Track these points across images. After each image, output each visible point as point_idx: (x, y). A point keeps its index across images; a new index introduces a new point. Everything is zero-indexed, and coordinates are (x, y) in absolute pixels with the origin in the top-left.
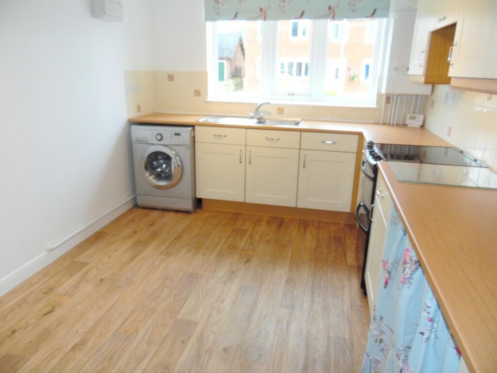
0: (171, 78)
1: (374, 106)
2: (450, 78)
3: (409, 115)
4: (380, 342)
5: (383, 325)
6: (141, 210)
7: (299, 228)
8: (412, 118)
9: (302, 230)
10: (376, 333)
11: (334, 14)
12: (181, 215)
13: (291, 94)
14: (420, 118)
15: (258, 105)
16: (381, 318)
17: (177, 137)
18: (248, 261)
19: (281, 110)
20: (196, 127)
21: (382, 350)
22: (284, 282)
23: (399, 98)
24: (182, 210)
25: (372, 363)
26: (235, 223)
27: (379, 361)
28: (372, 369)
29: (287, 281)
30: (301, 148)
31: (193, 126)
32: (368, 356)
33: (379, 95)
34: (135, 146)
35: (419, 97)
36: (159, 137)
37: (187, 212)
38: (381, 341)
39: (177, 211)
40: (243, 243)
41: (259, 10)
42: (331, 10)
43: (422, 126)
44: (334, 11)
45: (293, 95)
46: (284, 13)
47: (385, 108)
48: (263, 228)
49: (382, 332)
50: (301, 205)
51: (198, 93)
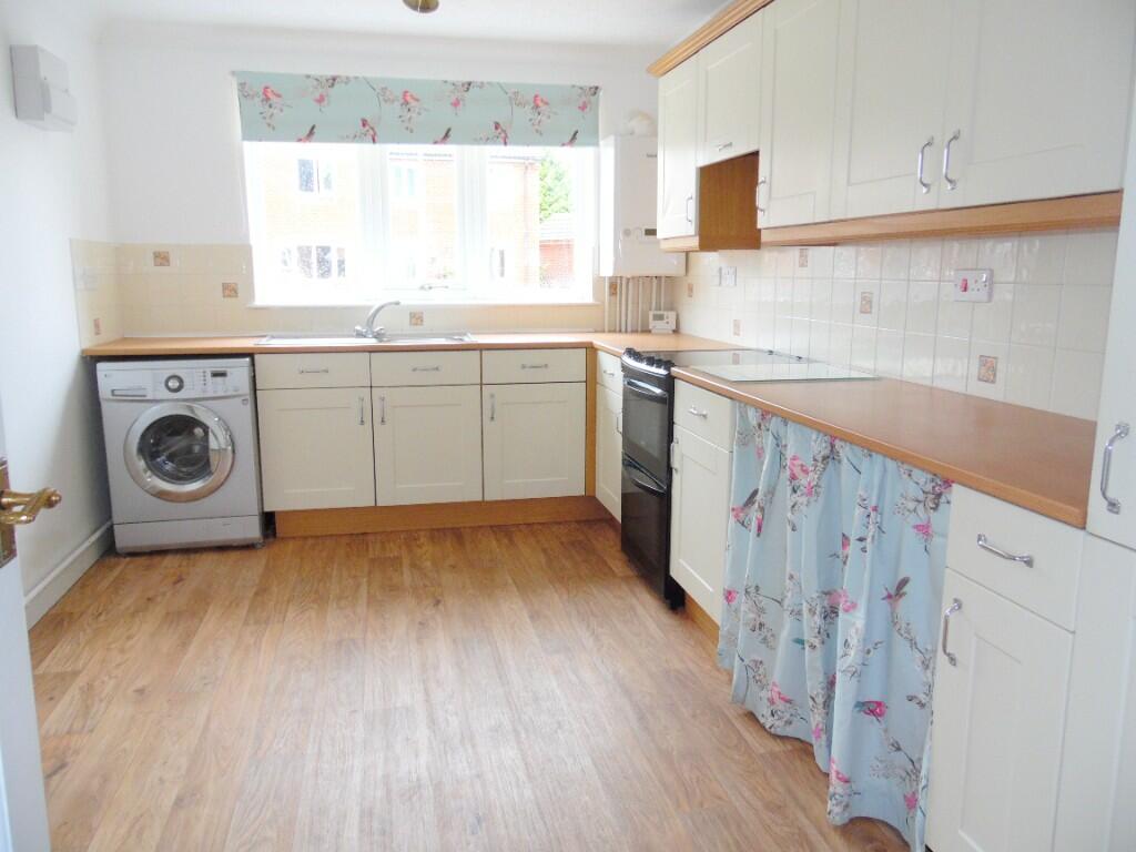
0: (162, 258)
1: (589, 299)
2: (760, 230)
3: (651, 314)
4: (760, 629)
5: (761, 598)
6: (128, 559)
7: (498, 540)
8: (660, 318)
9: (506, 541)
10: (752, 616)
11: (506, 137)
12: (234, 555)
13: (427, 287)
14: (671, 316)
15: (372, 311)
16: (757, 588)
17: (219, 379)
18: (438, 603)
19: (416, 317)
20: (256, 357)
21: (765, 639)
22: (528, 620)
23: (631, 284)
24: (235, 544)
25: (750, 671)
26: (367, 550)
27: (761, 662)
28: (751, 681)
29: (532, 617)
30: (484, 382)
31: (249, 354)
32: (743, 660)
33: (598, 281)
34: (107, 409)
35: (663, 280)
36: (174, 384)
37: (248, 547)
38: (761, 625)
39: (222, 548)
40: (407, 577)
41: (361, 123)
42: (499, 130)
43: (676, 331)
44: (504, 131)
45: (430, 288)
46: (412, 131)
47: (610, 303)
48: (427, 550)
49: (761, 611)
50: (493, 495)
51: (230, 290)
